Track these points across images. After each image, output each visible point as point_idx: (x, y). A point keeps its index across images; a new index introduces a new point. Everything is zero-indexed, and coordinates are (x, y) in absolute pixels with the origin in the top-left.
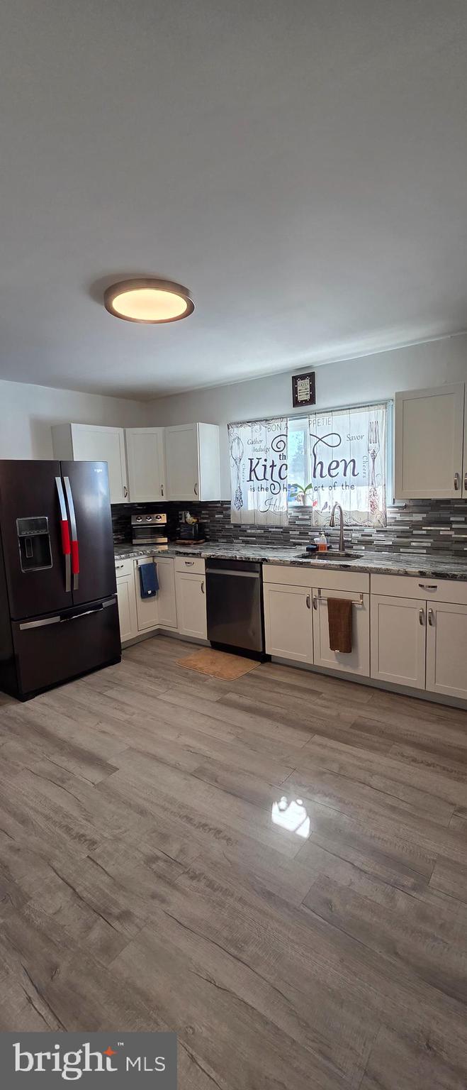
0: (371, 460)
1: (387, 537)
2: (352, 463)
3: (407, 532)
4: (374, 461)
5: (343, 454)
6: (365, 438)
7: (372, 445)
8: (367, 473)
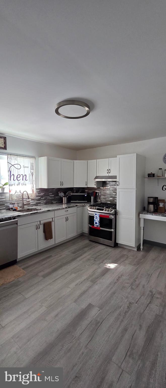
0: (31, 176)
1: (34, 201)
2: (25, 176)
3: (39, 199)
4: (32, 176)
5: (22, 172)
6: (30, 167)
7: (32, 171)
8: (30, 179)
